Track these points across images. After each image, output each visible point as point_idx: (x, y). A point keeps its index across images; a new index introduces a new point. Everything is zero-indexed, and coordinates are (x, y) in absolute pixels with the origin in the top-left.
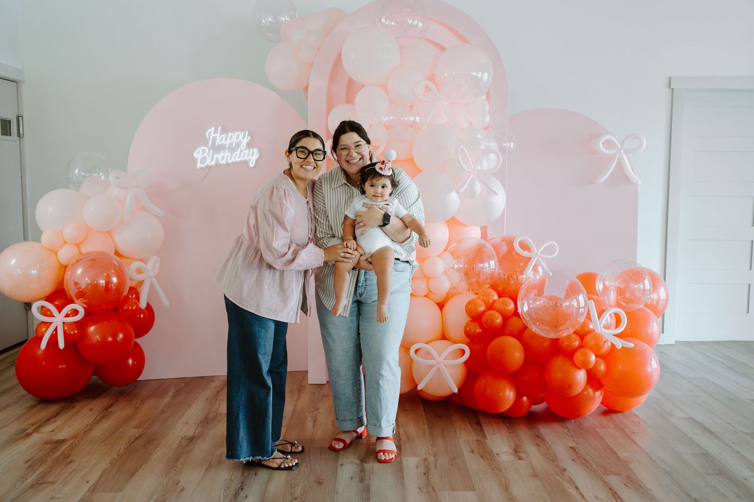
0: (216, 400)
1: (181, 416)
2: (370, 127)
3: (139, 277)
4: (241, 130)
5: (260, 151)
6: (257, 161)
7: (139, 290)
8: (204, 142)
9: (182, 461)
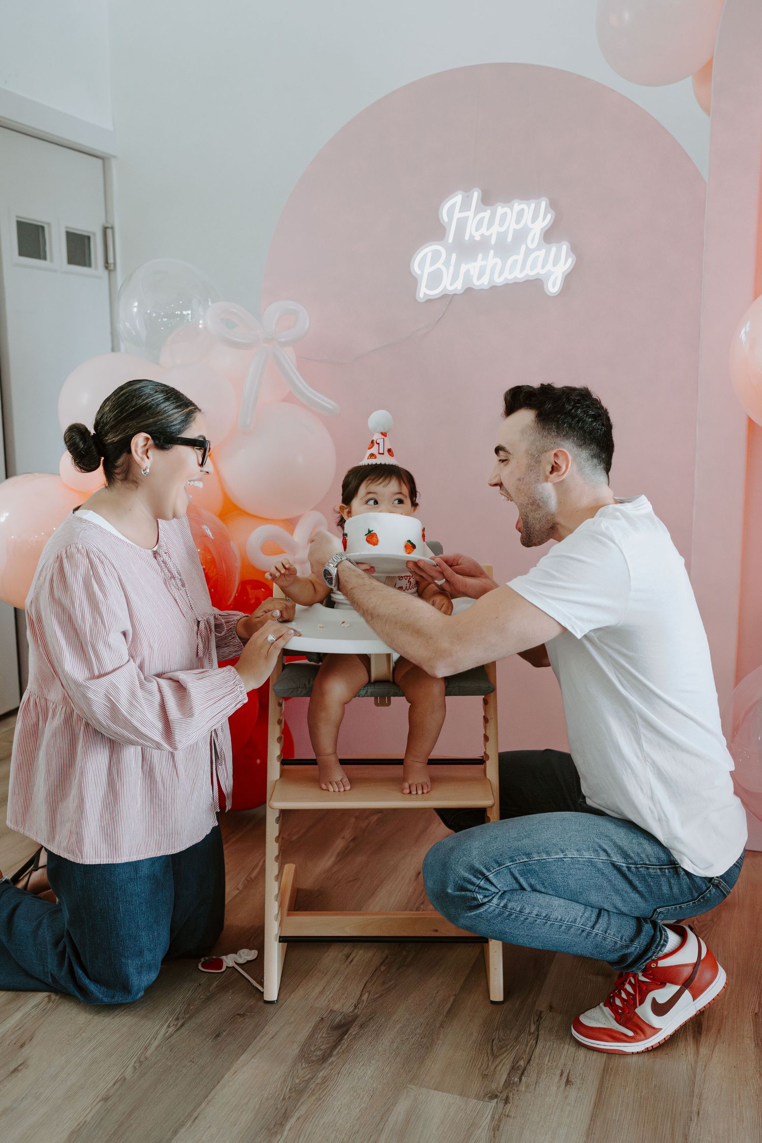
4: (528, 195)
5: (574, 249)
6: (569, 279)
8: (437, 232)
9: (290, 1130)
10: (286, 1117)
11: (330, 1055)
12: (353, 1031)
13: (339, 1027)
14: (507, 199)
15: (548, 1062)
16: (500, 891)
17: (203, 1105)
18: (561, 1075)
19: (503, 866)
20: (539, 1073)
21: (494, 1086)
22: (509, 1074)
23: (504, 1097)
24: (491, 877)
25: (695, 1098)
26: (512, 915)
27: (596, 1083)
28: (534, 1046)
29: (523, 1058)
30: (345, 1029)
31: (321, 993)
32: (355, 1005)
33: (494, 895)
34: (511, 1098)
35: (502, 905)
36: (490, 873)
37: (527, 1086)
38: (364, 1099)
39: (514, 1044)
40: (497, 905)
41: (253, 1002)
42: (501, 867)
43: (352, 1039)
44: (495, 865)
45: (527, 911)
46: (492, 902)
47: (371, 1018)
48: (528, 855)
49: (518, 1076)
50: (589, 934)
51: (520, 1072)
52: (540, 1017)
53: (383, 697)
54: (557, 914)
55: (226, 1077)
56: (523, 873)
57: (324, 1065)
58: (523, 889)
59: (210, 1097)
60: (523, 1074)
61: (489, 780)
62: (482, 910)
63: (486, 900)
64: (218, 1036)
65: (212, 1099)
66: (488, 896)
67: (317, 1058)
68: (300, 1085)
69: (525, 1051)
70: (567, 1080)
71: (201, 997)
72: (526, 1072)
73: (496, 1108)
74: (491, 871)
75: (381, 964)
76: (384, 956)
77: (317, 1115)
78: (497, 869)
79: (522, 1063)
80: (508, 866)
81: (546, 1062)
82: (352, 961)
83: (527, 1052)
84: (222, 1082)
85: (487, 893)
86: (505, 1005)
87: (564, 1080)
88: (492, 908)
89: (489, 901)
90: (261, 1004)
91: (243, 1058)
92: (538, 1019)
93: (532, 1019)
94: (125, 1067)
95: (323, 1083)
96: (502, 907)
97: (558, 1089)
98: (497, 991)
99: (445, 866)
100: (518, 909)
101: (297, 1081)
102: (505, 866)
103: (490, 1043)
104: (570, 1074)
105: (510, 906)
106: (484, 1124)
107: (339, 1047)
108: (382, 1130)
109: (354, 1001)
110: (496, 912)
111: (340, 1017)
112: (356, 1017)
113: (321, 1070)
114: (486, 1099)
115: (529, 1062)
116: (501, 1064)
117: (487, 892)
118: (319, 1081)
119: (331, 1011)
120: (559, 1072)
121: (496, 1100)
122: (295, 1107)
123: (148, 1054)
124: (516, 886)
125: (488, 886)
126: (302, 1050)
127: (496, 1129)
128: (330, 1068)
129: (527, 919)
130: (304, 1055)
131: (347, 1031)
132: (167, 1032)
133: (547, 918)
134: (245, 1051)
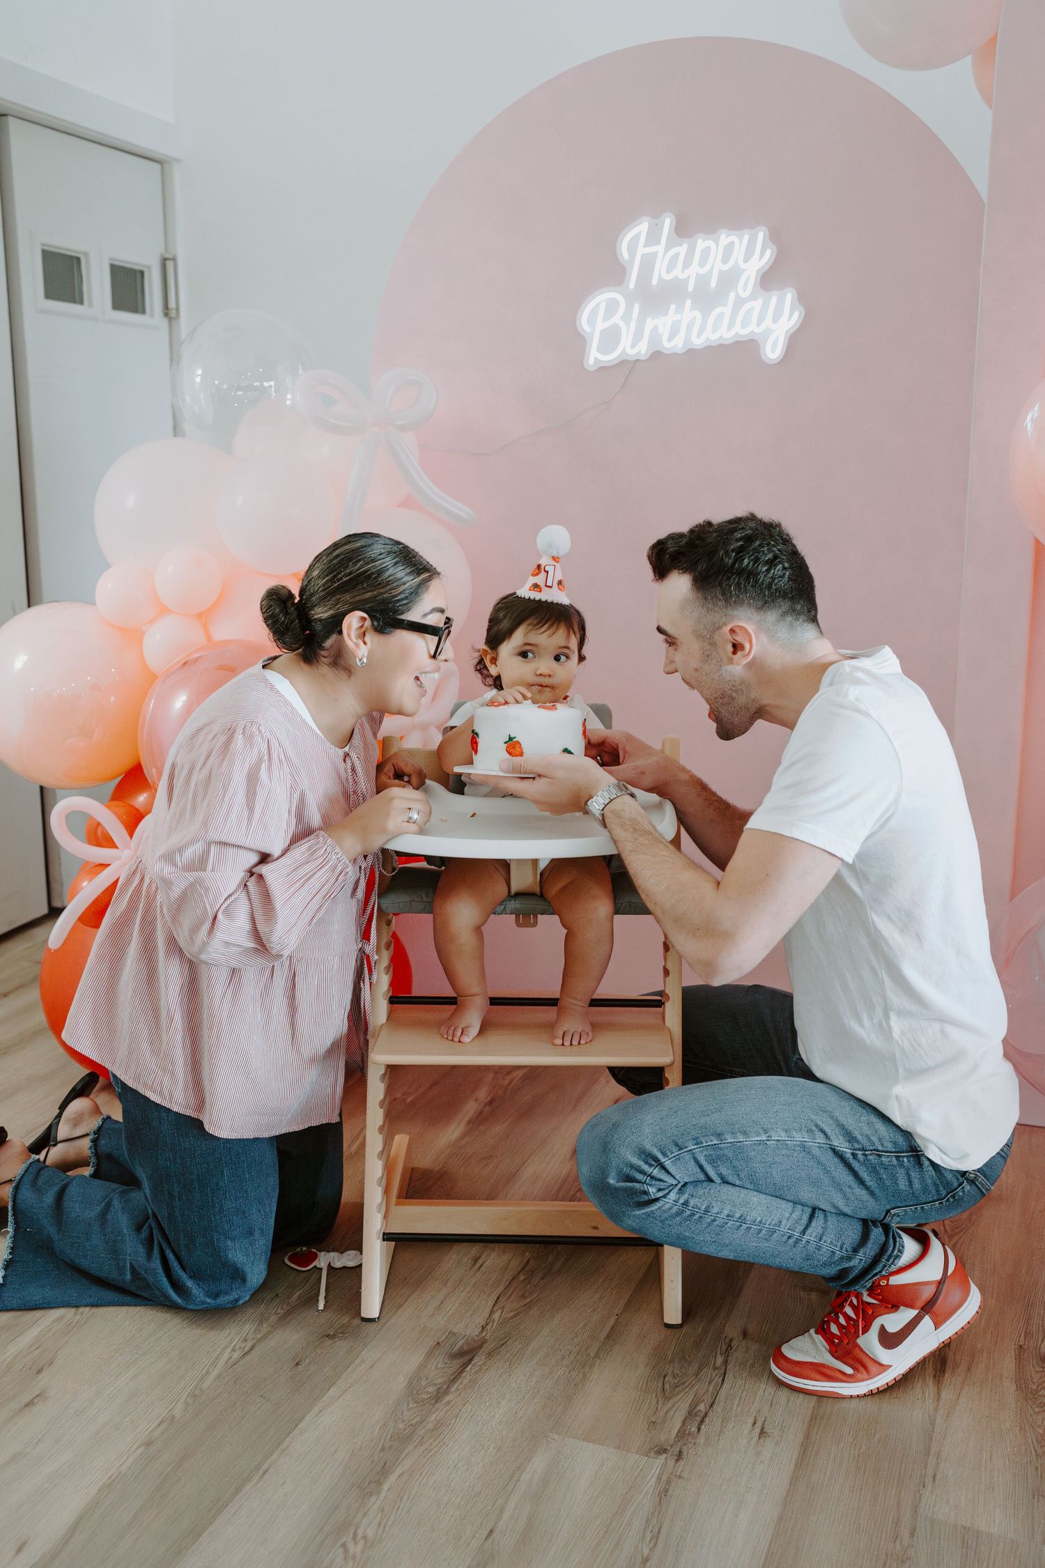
5: (802, 298)
6: (794, 340)
8: (614, 273)
9: (389, 1489)
10: (385, 1471)
11: (446, 1393)
12: (479, 1360)
13: (460, 1354)
14: (710, 228)
15: (738, 1406)
16: (679, 1182)
17: (275, 1455)
18: (755, 1423)
19: (685, 1150)
20: (725, 1420)
21: (663, 1437)
22: (684, 1422)
23: (676, 1452)
24: (668, 1164)
25: (931, 1457)
26: (694, 1215)
27: (800, 1437)
28: (719, 1387)
29: (703, 1401)
30: (467, 1358)
31: (439, 1307)
32: (483, 1326)
33: (671, 1188)
34: (685, 1454)
35: (681, 1201)
36: (667, 1159)
37: (708, 1438)
38: (490, 1450)
39: (694, 1382)
40: (674, 1201)
41: (346, 1320)
42: (682, 1151)
43: (476, 1373)
44: (674, 1149)
45: (715, 1210)
46: (669, 1197)
47: (503, 1345)
48: (719, 1135)
49: (696, 1424)
50: (797, 1241)
51: (699, 1419)
52: (730, 1345)
53: (526, 915)
54: (754, 1215)
55: (308, 1418)
56: (711, 1161)
57: (438, 1405)
58: (711, 1180)
59: (286, 1444)
60: (702, 1421)
61: (669, 1030)
62: (654, 1207)
63: (661, 1194)
64: (297, 1364)
65: (288, 1447)
66: (664, 1189)
67: (429, 1396)
68: (405, 1430)
69: (707, 1391)
70: (762, 1430)
71: (278, 1312)
72: (707, 1420)
73: (664, 1466)
74: (668, 1156)
75: (519, 1273)
76: (525, 1261)
77: (425, 1472)
78: (676, 1154)
79: (702, 1407)
80: (691, 1150)
81: (734, 1408)
82: (481, 1266)
83: (710, 1391)
84: (301, 1425)
85: (662, 1185)
86: (684, 1329)
87: (758, 1430)
88: (667, 1206)
89: (665, 1196)
90: (357, 1321)
91: (332, 1392)
92: (726, 1350)
93: (719, 1347)
94: (174, 1403)
95: (434, 1429)
96: (682, 1204)
97: (748, 1442)
98: (673, 1310)
99: (605, 1148)
100: (703, 1208)
101: (401, 1426)
102: (686, 1150)
103: (661, 1380)
104: (766, 1423)
105: (692, 1203)
106: (650, 1484)
107: (460, 1381)
108: (511, 1492)
109: (480, 1320)
110: (675, 1209)
111: (461, 1342)
112: (483, 1342)
113: (434, 1413)
114: (652, 1454)
115: (712, 1406)
116: (674, 1409)
117: (662, 1183)
118: (430, 1426)
119: (450, 1332)
120: (751, 1421)
121: (665, 1455)
122: (397, 1461)
123: (205, 1385)
124: (702, 1177)
125: (663, 1176)
126: (410, 1383)
127: (664, 1493)
128: (446, 1409)
129: (714, 1220)
130: (412, 1389)
131: (471, 1360)
132: (231, 1357)
133: (742, 1219)
134: (332, 1385)
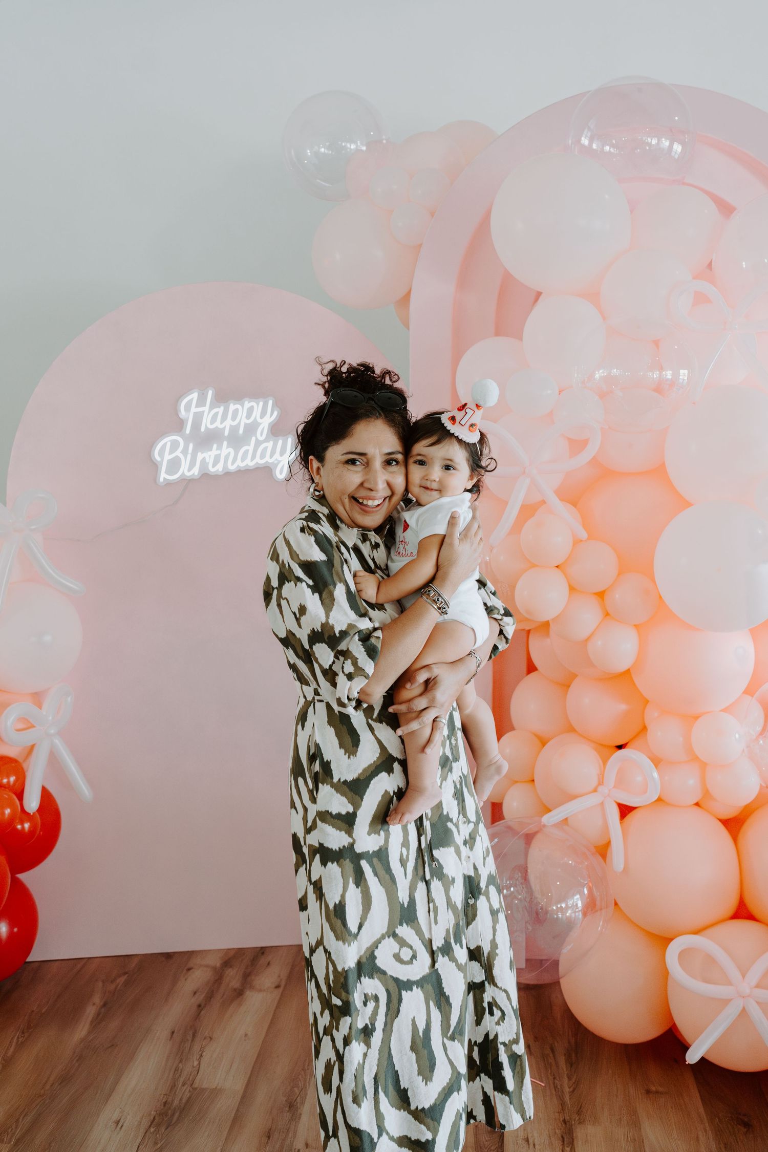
0: (194, 1036)
1: (110, 1095)
2: (560, 392)
3: (27, 738)
4: (256, 395)
7: (25, 766)
14: (239, 397)
